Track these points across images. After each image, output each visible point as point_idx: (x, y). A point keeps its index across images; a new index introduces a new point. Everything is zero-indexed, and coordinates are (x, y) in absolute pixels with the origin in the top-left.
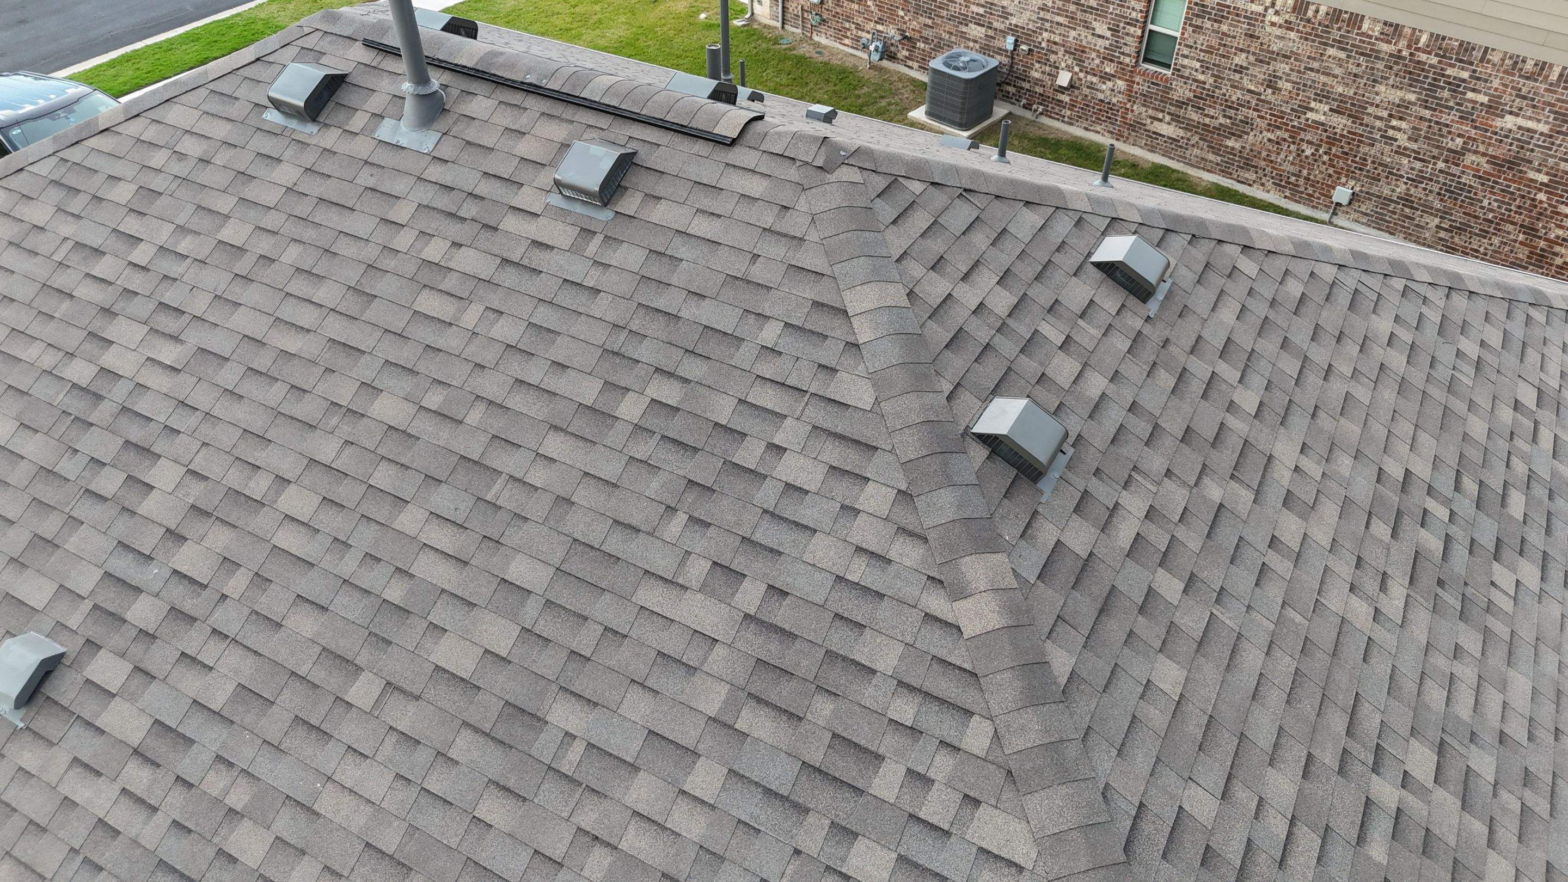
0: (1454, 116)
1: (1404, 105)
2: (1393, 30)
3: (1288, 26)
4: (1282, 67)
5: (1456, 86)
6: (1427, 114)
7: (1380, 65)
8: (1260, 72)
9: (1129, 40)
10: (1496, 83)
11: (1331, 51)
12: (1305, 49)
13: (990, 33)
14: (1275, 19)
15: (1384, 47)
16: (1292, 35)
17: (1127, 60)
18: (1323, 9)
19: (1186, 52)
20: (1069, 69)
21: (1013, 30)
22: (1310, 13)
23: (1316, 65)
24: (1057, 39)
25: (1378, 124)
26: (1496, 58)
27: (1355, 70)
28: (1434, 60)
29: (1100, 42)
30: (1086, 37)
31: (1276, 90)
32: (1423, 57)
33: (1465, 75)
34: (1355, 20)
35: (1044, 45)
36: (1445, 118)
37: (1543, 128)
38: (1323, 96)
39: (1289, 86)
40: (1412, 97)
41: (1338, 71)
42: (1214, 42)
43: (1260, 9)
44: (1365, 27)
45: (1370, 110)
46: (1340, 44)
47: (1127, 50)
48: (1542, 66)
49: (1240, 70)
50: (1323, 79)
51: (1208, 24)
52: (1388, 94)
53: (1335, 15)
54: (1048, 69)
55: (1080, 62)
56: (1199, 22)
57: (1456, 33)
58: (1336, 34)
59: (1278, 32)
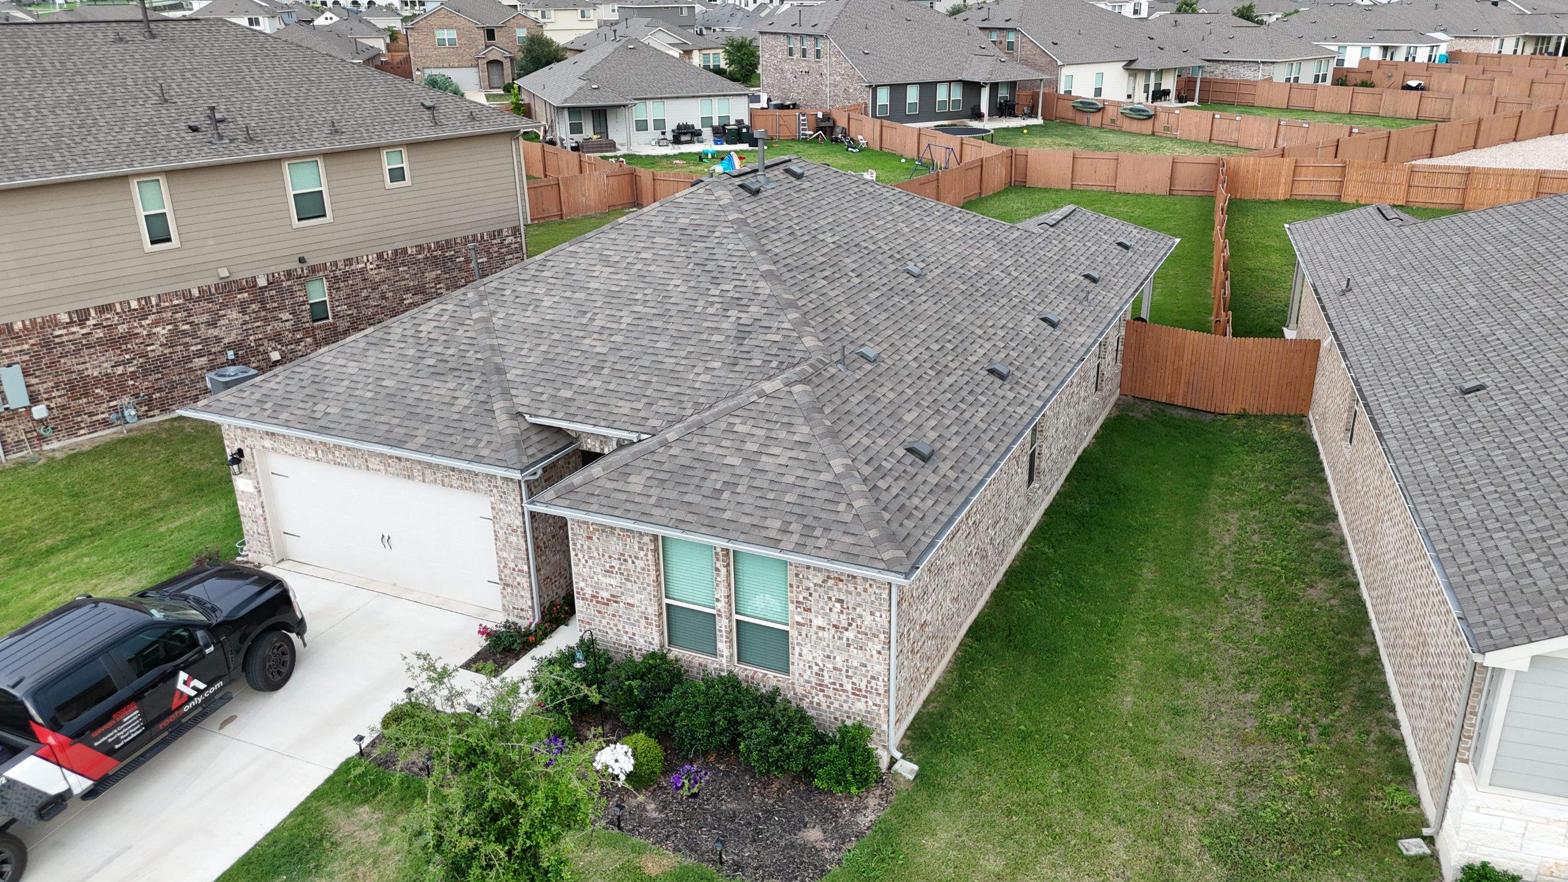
0: (457, 271)
1: (438, 277)
2: (420, 248)
3: (379, 267)
4: (384, 287)
5: (451, 259)
6: (447, 276)
7: (422, 265)
8: (376, 295)
9: (304, 314)
10: (463, 251)
11: (401, 269)
12: (390, 273)
13: (211, 357)
14: (372, 266)
15: (420, 257)
16: (382, 270)
17: (307, 325)
18: (390, 252)
19: (337, 304)
20: (274, 349)
21: (229, 347)
22: (385, 257)
23: (397, 278)
24: (260, 336)
25: (433, 290)
26: (459, 241)
27: (414, 272)
28: (440, 253)
29: (287, 324)
30: (277, 325)
31: (386, 298)
32: (435, 253)
33: (452, 253)
34: (404, 251)
35: (253, 344)
36: (454, 274)
37: (485, 259)
38: (407, 290)
39: (391, 294)
40: (439, 272)
41: (407, 276)
42: (349, 291)
43: (363, 265)
44: (409, 251)
45: (427, 286)
46: (403, 264)
47: (305, 320)
48: (474, 236)
49: (366, 298)
50: (403, 283)
51: (342, 284)
52: (430, 275)
53: (396, 252)
54: (260, 357)
55: (280, 342)
56: (337, 286)
57: (442, 238)
58: (399, 261)
59: (376, 272)
